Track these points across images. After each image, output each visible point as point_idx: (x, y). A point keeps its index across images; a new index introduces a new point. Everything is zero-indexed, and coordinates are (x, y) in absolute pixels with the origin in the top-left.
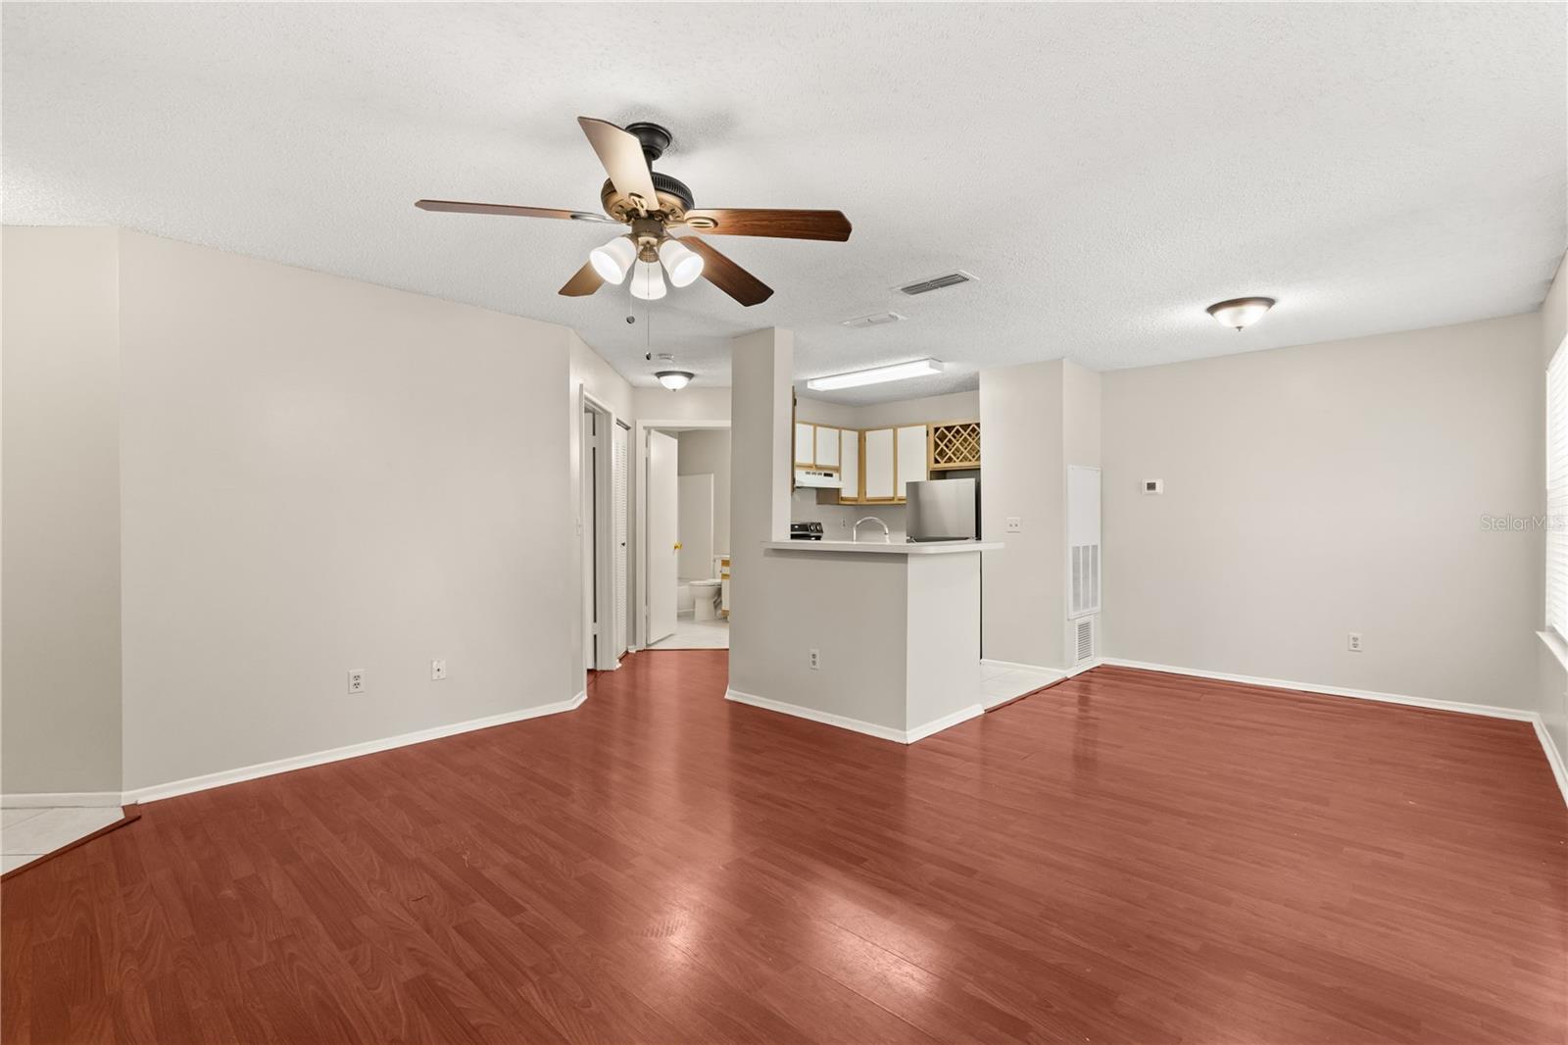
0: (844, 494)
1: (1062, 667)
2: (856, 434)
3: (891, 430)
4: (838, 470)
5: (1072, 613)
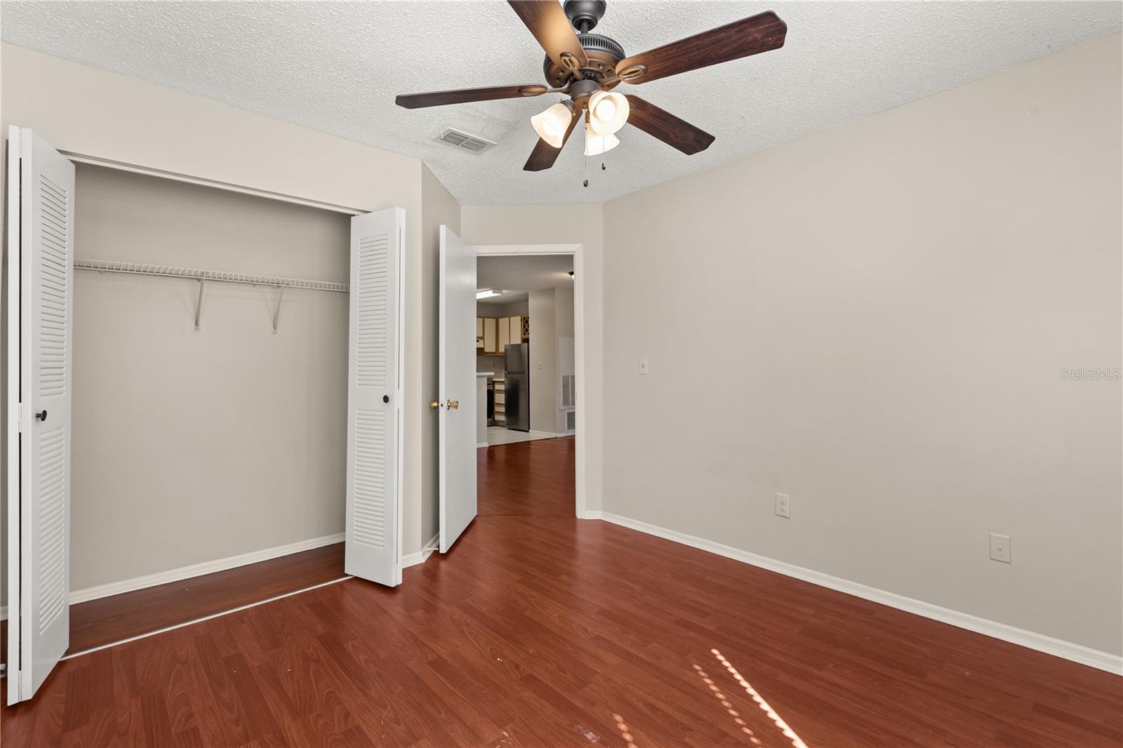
0: (486, 350)
1: (556, 432)
2: (494, 320)
3: (508, 319)
4: (482, 338)
5: (562, 407)
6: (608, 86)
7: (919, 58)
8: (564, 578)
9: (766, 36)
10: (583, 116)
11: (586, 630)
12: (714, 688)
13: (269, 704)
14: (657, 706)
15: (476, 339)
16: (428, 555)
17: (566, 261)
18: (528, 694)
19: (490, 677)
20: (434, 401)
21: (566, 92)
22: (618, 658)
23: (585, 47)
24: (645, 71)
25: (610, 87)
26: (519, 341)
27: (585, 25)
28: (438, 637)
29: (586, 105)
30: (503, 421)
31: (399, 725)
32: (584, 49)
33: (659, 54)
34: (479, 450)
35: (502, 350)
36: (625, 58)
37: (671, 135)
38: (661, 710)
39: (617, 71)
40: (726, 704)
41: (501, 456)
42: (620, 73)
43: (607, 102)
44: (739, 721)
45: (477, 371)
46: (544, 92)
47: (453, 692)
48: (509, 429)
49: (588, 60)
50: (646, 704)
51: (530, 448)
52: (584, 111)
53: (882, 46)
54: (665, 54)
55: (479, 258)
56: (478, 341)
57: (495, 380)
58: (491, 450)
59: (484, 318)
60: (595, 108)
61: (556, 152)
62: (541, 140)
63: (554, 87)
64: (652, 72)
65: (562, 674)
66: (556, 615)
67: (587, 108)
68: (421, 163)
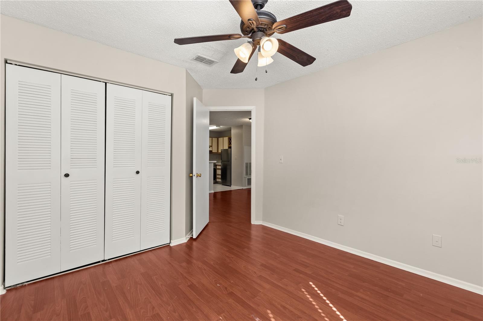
0: (213, 152)
1: (242, 186)
2: (217, 139)
3: (222, 138)
4: (212, 146)
5: (245, 176)
6: (269, 35)
7: (409, 23)
8: (246, 250)
9: (342, 11)
10: (258, 48)
11: (255, 273)
12: (311, 299)
13: (120, 303)
14: (286, 307)
15: (209, 147)
16: (188, 239)
17: (248, 114)
18: (231, 301)
19: (214, 292)
20: (191, 174)
21: (250, 38)
22: (269, 285)
23: (259, 16)
24: (286, 28)
25: (270, 35)
26: (227, 148)
27: (259, 7)
28: (192, 275)
29: (259, 43)
30: (220, 182)
31: (175, 313)
32: (259, 17)
33: (292, 19)
34: (210, 194)
35: (220, 151)
36: (277, 21)
37: (296, 58)
38: (288, 309)
39: (273, 28)
40: (317, 307)
41: (219, 196)
42: (274, 28)
43: (268, 42)
44: (323, 315)
45: (210, 160)
46: (240, 38)
47: (198, 299)
48: (223, 185)
49: (261, 22)
50: (282, 306)
51: (231, 193)
52: (258, 46)
53: (393, 17)
54: (295, 19)
55: (210, 112)
56: (210, 148)
57: (217, 164)
58: (215, 194)
59: (212, 138)
60: (263, 45)
61: (245, 65)
62: (238, 59)
63: (244, 35)
64: (289, 28)
65: (245, 292)
66: (243, 266)
67: (259, 45)
68: (185, 70)
